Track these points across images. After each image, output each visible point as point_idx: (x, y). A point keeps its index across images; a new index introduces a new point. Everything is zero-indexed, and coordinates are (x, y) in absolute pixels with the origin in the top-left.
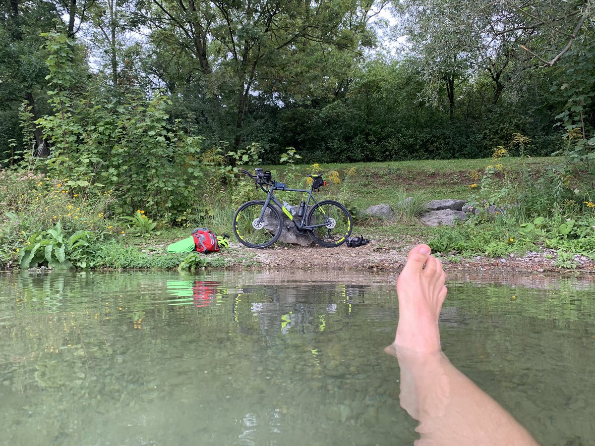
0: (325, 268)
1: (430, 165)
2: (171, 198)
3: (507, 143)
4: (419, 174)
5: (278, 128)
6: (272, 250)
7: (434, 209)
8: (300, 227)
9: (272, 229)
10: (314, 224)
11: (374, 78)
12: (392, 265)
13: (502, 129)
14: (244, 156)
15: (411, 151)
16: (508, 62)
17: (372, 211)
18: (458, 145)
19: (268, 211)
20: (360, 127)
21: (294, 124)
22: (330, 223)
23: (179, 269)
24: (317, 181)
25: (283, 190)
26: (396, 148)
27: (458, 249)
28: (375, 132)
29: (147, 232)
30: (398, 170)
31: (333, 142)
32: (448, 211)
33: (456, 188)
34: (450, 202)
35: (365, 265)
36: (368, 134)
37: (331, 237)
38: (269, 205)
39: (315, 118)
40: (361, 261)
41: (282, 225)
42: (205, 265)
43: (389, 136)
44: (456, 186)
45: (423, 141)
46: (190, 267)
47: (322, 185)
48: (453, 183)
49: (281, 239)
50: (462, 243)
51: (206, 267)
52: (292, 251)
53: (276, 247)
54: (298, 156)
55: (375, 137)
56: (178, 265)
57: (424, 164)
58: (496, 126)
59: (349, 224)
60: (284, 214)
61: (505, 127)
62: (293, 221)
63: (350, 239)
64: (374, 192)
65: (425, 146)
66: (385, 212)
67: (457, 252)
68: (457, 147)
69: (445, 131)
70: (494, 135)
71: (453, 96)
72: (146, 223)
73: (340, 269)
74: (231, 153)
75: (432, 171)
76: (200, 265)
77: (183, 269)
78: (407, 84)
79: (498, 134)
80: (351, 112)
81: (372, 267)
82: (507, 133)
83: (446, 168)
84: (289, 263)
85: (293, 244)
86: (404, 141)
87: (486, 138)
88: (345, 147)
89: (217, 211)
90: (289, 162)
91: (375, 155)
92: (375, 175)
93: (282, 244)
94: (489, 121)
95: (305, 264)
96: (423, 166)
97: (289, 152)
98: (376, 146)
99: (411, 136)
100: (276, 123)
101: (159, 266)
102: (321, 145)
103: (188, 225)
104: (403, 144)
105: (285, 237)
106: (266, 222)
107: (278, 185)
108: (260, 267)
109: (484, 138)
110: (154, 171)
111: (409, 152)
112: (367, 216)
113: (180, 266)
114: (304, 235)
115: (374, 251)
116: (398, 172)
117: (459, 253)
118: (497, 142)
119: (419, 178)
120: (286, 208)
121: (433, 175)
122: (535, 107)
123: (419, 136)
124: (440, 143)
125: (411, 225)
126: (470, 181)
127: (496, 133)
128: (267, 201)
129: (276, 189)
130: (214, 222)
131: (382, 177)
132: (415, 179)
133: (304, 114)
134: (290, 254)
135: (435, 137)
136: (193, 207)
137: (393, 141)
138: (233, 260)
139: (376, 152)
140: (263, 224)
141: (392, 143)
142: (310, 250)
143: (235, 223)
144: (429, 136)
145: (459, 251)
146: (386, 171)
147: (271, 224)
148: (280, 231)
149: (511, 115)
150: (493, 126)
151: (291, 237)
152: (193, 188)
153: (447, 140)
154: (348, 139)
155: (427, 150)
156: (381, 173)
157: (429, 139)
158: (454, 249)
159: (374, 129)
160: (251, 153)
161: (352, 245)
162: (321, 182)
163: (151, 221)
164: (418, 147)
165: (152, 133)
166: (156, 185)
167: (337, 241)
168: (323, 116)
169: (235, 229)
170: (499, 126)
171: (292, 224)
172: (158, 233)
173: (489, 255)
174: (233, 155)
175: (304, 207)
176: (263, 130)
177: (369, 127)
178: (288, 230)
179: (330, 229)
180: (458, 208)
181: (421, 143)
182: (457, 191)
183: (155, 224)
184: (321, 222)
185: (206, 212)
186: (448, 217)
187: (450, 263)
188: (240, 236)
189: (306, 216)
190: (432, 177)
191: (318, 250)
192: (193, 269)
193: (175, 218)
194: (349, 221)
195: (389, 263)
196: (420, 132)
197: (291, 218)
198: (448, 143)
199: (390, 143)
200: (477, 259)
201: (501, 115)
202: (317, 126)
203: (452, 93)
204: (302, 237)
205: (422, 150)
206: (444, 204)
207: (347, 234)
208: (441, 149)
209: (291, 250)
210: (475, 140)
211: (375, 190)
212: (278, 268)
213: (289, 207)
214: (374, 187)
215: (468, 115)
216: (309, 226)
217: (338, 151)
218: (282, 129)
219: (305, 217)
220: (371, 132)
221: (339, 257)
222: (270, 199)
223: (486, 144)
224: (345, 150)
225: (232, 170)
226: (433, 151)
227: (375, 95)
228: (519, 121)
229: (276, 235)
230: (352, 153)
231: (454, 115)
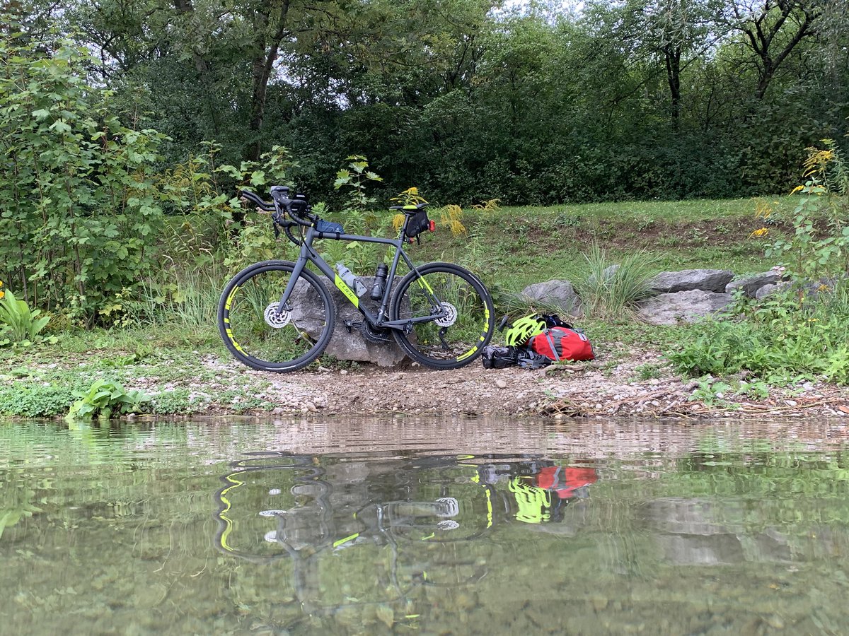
0: (434, 414)
1: (642, 211)
2: (89, 261)
3: (786, 174)
4: (621, 226)
5: (337, 144)
6: (310, 375)
7: (666, 291)
8: (375, 322)
9: (311, 329)
10: (409, 317)
11: (526, 46)
12: (599, 406)
13: (776, 146)
14: (254, 175)
15: (599, 189)
16: (784, 19)
17: (533, 295)
18: (692, 177)
19: (303, 286)
20: (499, 142)
21: (368, 137)
22: (443, 314)
23: (69, 418)
24: (414, 220)
25: (338, 238)
26: (570, 182)
27: (755, 366)
28: (528, 153)
29: (27, 337)
30: (579, 219)
31: (446, 172)
32: (696, 293)
33: (700, 252)
34: (700, 275)
35: (532, 405)
36: (514, 156)
37: (446, 348)
38: (303, 273)
39: (410, 123)
40: (520, 396)
41: (336, 319)
42: (135, 408)
43: (556, 159)
44: (701, 249)
45: (622, 169)
46: (96, 415)
47: (425, 228)
48: (692, 244)
49: (333, 352)
50: (761, 352)
51: (137, 413)
52: (356, 378)
53: (321, 368)
54: (373, 176)
55: (529, 163)
56: (68, 408)
57: (630, 209)
58: (765, 139)
59: (487, 316)
60: (339, 295)
61: (781, 143)
62: (360, 310)
63: (490, 350)
64: (532, 261)
65: (627, 179)
66: (562, 296)
67: (752, 373)
68: (689, 182)
69: (664, 149)
70: (761, 157)
71: (678, 86)
72: (24, 316)
73: (471, 415)
74: (226, 168)
75: (648, 220)
76: (123, 410)
77: (79, 419)
78: (592, 57)
79: (769, 155)
80: (482, 113)
81: (552, 411)
82: (786, 155)
83: (676, 214)
84: (347, 403)
85: (360, 362)
86: (586, 169)
87: (745, 164)
88: (470, 180)
89: (192, 293)
90: (353, 188)
91: (528, 196)
92: (533, 230)
93: (334, 362)
94: (752, 130)
95: (385, 407)
96: (628, 212)
97: (353, 165)
98: (531, 179)
99: (600, 160)
100: (333, 134)
101: (17, 410)
102: (422, 179)
103: (125, 323)
104: (583, 175)
105: (342, 346)
106: (298, 312)
107: (324, 227)
108: (276, 414)
109: (743, 163)
110: (48, 201)
111: (595, 191)
112: (522, 304)
113: (71, 410)
114: (386, 343)
115: (548, 374)
116: (579, 224)
117: (759, 375)
118: (767, 171)
119: (622, 235)
120: (344, 280)
121: (651, 229)
122: (841, 104)
123: (614, 161)
124: (655, 173)
125: (619, 324)
126: (726, 239)
127: (765, 154)
128: (298, 265)
129: (321, 237)
130: (183, 315)
131: (546, 233)
132: (614, 236)
133: (389, 113)
134: (352, 383)
135: (647, 162)
136: (139, 284)
137: (563, 169)
138: (208, 398)
139: (531, 190)
140: (289, 316)
141: (562, 173)
142: (397, 375)
143: (224, 313)
144: (634, 160)
145: (758, 371)
146: (556, 221)
147: (310, 318)
148: (330, 334)
149: (794, 120)
150: (758, 141)
151: (356, 347)
152: (139, 242)
153: (670, 168)
154: (475, 165)
155: (629, 188)
156: (545, 225)
157: (633, 167)
158: (744, 367)
159: (526, 146)
160: (269, 167)
161: (495, 363)
162: (423, 222)
163: (37, 312)
164: (612, 181)
165: (42, 113)
166: (52, 233)
167: (459, 355)
168: (427, 120)
169: (224, 327)
170: (770, 140)
171: (358, 317)
172: (53, 339)
173: (834, 381)
174: (230, 172)
175: (384, 277)
176: (308, 147)
177: (518, 142)
178: (350, 330)
179: (444, 329)
180: (717, 286)
181: (619, 173)
182: (703, 259)
183: (45, 320)
184: (423, 313)
185: (169, 296)
186: (696, 307)
187: (744, 400)
188: (235, 344)
189: (389, 298)
190: (650, 233)
191: (417, 375)
192: (103, 418)
193: (97, 307)
194: (487, 311)
195: (591, 402)
196: (615, 152)
197: (355, 301)
198: (672, 174)
199: (557, 173)
200: (805, 389)
201: (774, 120)
202: (414, 139)
203: (677, 79)
204: (380, 345)
205: (620, 188)
206: (686, 280)
207: (482, 339)
208: (657, 185)
209: (354, 375)
210: (726, 167)
211: (533, 258)
212: (320, 414)
213: (351, 277)
214: (532, 253)
215: (709, 120)
216: (397, 322)
217: (456, 190)
218: (345, 145)
219: (388, 301)
220: (521, 154)
221: (467, 388)
222: (307, 258)
223: (746, 176)
224: (470, 186)
225: (227, 203)
226: (642, 189)
227: (529, 77)
228: (810, 129)
229: (320, 341)
230: (483, 192)
231: (682, 120)
